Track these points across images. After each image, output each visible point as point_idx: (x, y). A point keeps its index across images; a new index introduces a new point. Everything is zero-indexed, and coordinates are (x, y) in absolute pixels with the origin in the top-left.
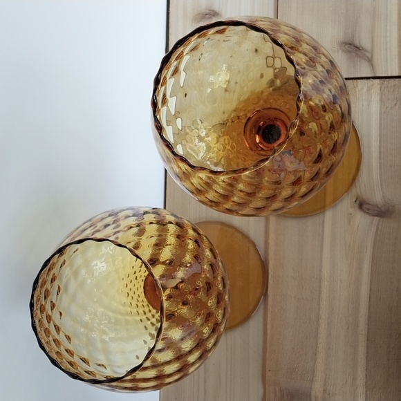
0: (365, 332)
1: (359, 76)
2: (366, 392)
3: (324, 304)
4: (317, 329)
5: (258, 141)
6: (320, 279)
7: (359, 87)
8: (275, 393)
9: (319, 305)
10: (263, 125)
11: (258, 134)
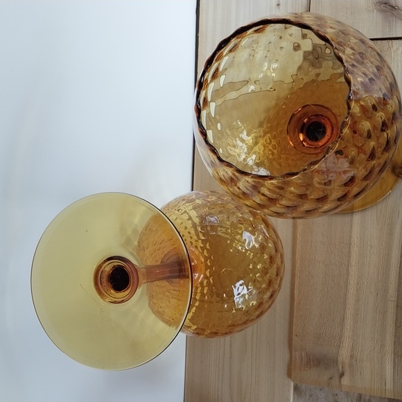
0: (394, 298)
1: (394, 36)
2: (394, 358)
3: (354, 270)
4: (345, 294)
5: (302, 139)
6: (350, 244)
7: (395, 48)
8: (302, 358)
9: (348, 271)
10: (308, 122)
11: (302, 132)
